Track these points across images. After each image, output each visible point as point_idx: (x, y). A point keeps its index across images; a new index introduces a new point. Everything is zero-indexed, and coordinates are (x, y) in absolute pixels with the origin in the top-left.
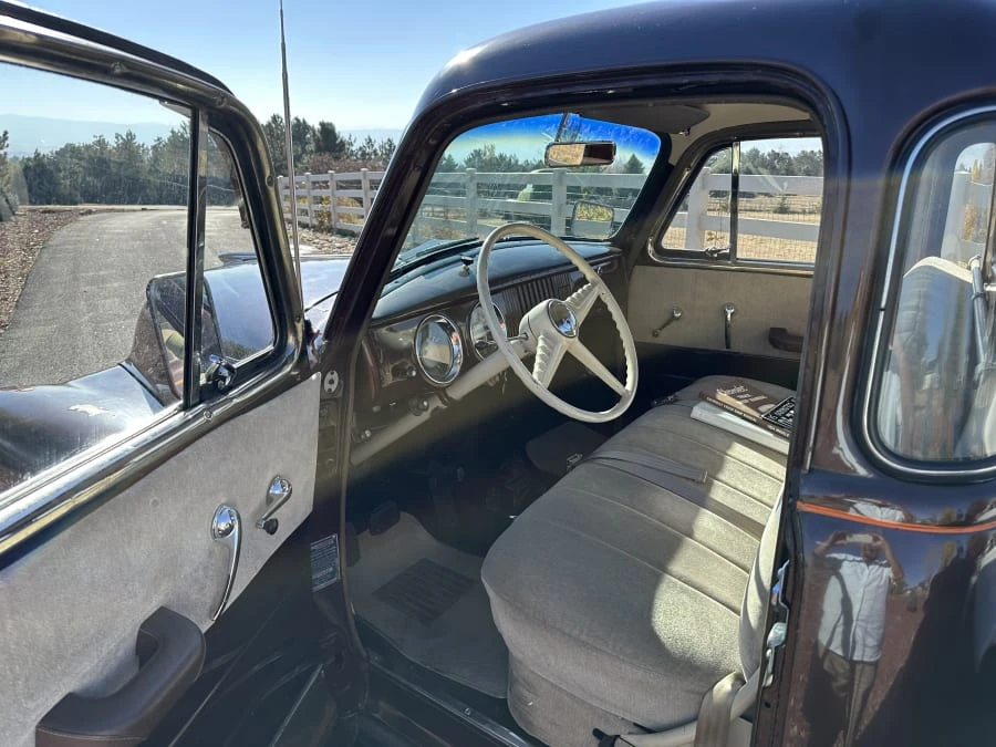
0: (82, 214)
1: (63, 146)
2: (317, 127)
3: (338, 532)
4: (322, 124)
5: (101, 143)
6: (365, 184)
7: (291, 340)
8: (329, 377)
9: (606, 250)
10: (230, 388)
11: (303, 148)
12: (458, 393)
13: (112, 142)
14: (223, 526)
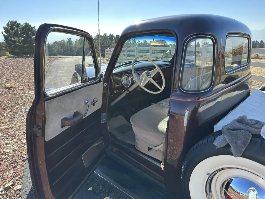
0: (59, 58)
1: (54, 41)
2: (116, 36)
3: (106, 113)
4: (117, 36)
5: (63, 40)
6: (126, 51)
7: (98, 75)
8: (105, 83)
9: (169, 63)
10: (88, 81)
11: (112, 42)
12: (130, 90)
13: (66, 40)
14: (86, 102)
